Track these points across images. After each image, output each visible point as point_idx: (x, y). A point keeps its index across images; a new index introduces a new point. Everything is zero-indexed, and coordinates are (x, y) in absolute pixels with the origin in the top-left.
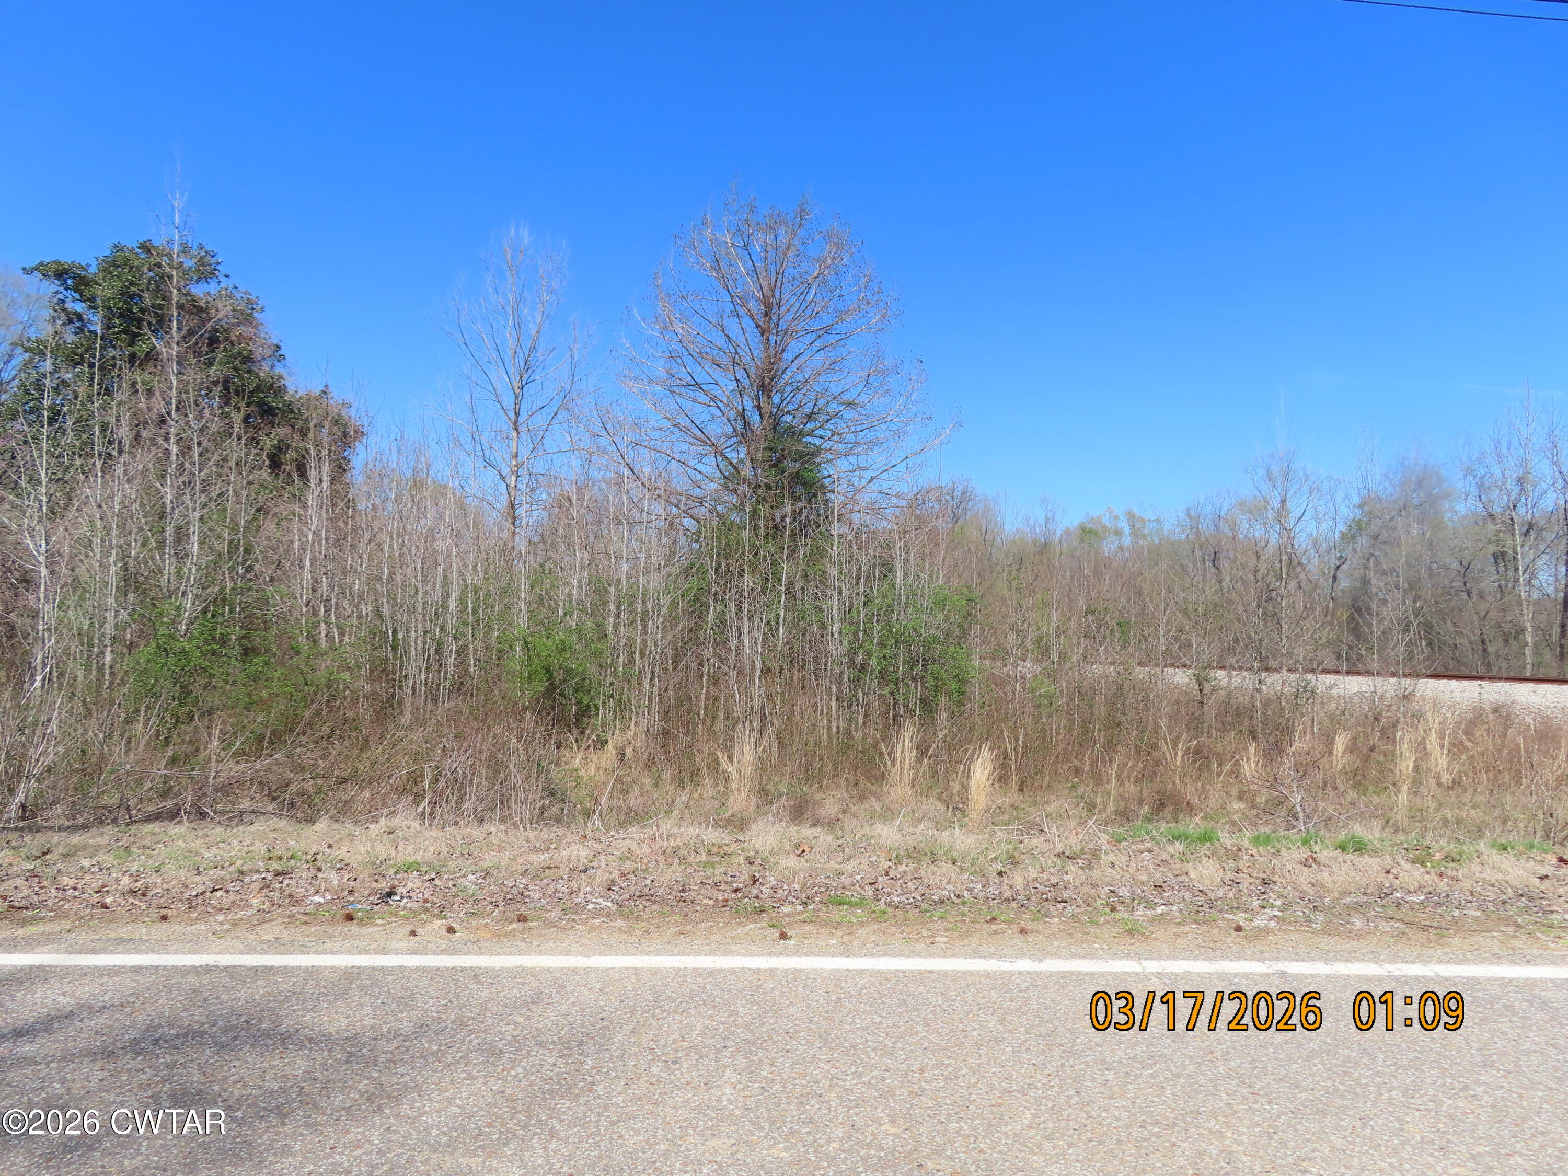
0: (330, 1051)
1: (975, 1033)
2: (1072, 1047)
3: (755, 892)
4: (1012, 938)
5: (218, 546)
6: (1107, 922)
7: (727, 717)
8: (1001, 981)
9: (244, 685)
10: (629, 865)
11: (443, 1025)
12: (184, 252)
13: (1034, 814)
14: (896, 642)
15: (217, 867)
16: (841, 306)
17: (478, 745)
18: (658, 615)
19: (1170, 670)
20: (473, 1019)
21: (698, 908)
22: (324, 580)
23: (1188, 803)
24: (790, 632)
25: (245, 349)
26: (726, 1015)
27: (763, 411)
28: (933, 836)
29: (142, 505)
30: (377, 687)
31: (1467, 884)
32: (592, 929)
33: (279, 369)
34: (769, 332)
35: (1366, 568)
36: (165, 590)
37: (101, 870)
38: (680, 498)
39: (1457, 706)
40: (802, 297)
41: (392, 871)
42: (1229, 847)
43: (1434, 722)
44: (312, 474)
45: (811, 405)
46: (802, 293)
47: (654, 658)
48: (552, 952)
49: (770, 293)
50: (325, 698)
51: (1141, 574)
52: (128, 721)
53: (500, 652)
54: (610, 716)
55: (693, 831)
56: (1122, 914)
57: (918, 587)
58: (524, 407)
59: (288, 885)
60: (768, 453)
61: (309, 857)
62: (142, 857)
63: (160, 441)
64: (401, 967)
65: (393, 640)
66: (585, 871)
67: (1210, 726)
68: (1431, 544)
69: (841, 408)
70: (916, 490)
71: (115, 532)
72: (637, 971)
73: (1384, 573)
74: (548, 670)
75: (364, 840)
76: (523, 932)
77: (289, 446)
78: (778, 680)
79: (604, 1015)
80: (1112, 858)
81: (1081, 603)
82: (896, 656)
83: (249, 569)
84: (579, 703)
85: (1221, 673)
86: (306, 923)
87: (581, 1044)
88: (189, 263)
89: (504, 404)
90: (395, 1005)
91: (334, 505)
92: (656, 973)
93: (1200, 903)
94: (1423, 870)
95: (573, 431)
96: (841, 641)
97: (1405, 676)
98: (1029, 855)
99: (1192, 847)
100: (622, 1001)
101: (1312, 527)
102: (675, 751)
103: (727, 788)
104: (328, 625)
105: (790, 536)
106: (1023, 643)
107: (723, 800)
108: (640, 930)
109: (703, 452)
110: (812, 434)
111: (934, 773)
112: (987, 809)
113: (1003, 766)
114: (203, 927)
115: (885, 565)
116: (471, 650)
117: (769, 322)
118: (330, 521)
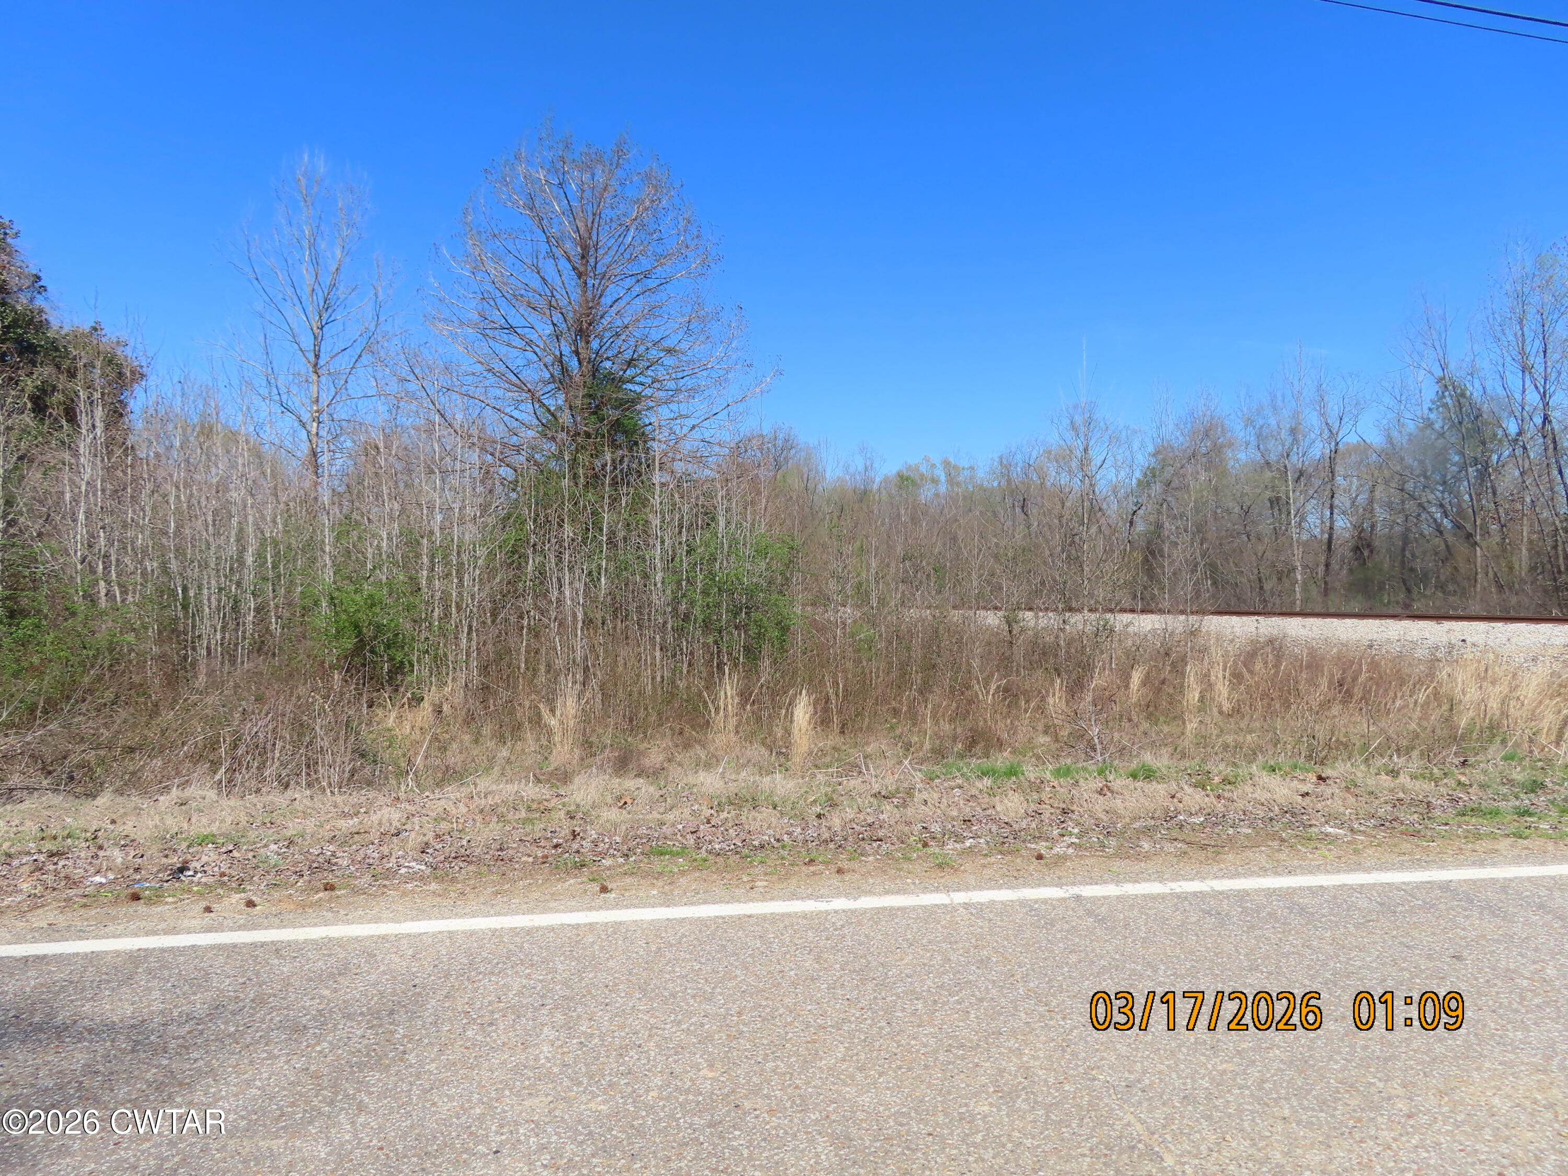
0: (113, 1041)
1: (792, 973)
2: (884, 979)
3: (575, 846)
4: (829, 879)
6: (919, 857)
7: (548, 672)
8: (816, 921)
9: (11, 650)
10: (444, 826)
11: (241, 1004)
13: (856, 755)
14: (719, 590)
16: (659, 250)
17: (280, 708)
18: (474, 567)
19: (982, 613)
20: (275, 996)
21: (517, 866)
22: (102, 534)
23: (998, 739)
24: (612, 583)
26: (544, 973)
27: (581, 357)
28: (754, 782)
30: (167, 649)
31: (1240, 805)
32: (404, 894)
33: (40, 302)
34: (586, 275)
35: (1159, 512)
38: (496, 446)
39: (1237, 640)
40: (621, 239)
41: (184, 845)
42: (1033, 780)
43: (1216, 654)
44: (83, 419)
45: (630, 351)
46: (620, 236)
47: (471, 611)
48: (360, 920)
49: (586, 235)
50: (107, 664)
51: (956, 520)
53: (304, 608)
54: (426, 673)
55: (512, 788)
56: (934, 849)
57: (740, 535)
58: (324, 347)
59: (64, 866)
60: (587, 401)
61: (89, 835)
64: (193, 946)
65: (184, 598)
66: (397, 835)
67: (1018, 665)
68: (1216, 490)
69: (662, 354)
70: (737, 439)
72: (451, 934)
73: (1175, 517)
74: (356, 626)
75: (152, 813)
76: (330, 900)
77: (54, 387)
78: (601, 631)
79: (417, 981)
80: (925, 795)
81: (899, 550)
82: (718, 605)
83: (10, 521)
84: (391, 659)
85: (1029, 615)
86: (85, 906)
87: (392, 1013)
89: (303, 346)
90: (187, 987)
91: (110, 453)
92: (471, 935)
93: (1005, 835)
94: (1203, 793)
95: (379, 375)
96: (664, 591)
97: (1192, 613)
98: (847, 797)
99: (999, 782)
100: (435, 966)
101: (1111, 475)
102: (495, 706)
103: (550, 742)
104: (109, 583)
105: (610, 485)
106: (843, 588)
107: (546, 754)
108: (454, 891)
109: (519, 399)
110: (632, 380)
111: (759, 719)
112: (810, 753)
113: (826, 710)
115: (707, 513)
116: (272, 606)
117: (586, 265)
118: (106, 470)
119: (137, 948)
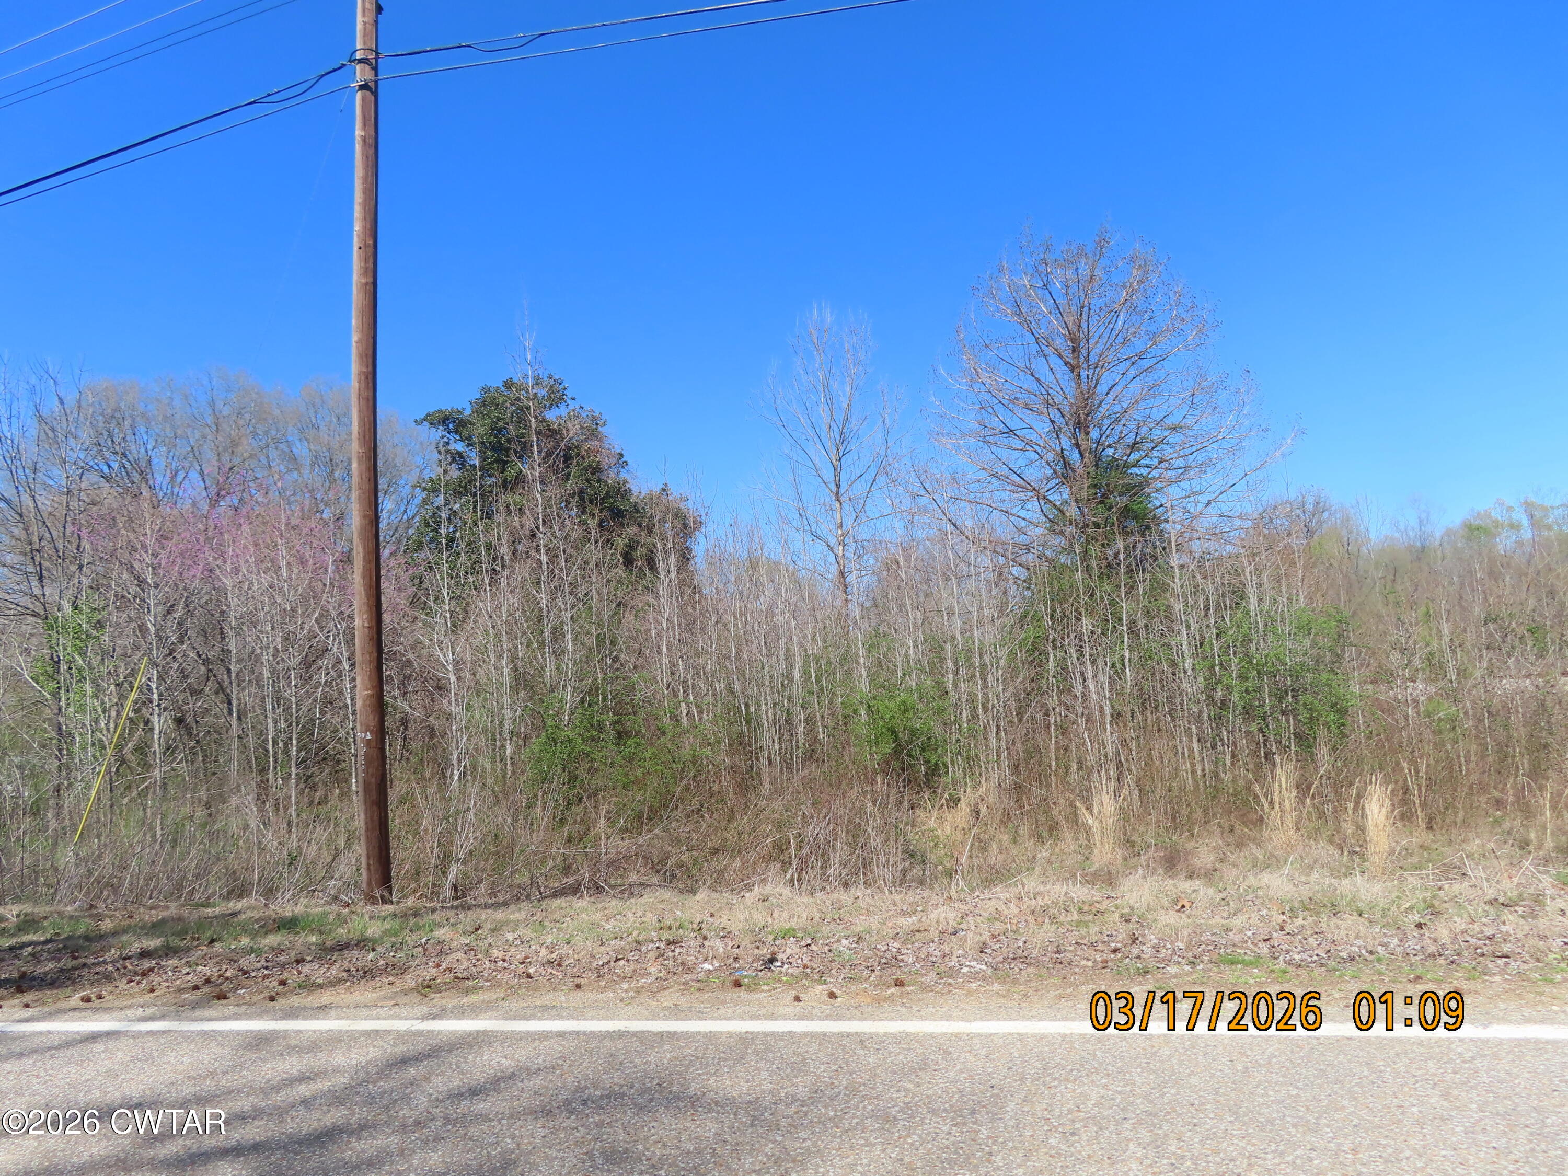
0: (735, 1114)
1: (1415, 1109)
3: (1135, 951)
5: (588, 643)
7: (1080, 768)
9: (621, 766)
10: (998, 927)
11: (836, 1090)
12: (537, 384)
13: (1451, 855)
14: (1259, 673)
15: (616, 938)
16: (1153, 328)
17: (835, 810)
18: (997, 668)
20: (864, 1085)
21: (1077, 970)
22: (680, 663)
24: (1138, 673)
25: (594, 461)
26: (1122, 1084)
27: (1082, 449)
28: (1330, 885)
29: (524, 611)
30: (737, 759)
32: (969, 993)
33: (624, 475)
34: (1078, 367)
36: (548, 686)
37: (522, 943)
38: (1006, 547)
40: (1111, 326)
41: (771, 938)
44: (661, 566)
45: (1132, 435)
46: (1110, 322)
47: (998, 712)
48: (933, 1017)
49: (1076, 328)
50: (692, 774)
52: (529, 806)
53: (846, 717)
54: (960, 774)
55: (1060, 889)
57: (1276, 612)
58: (843, 477)
59: (680, 953)
60: (1092, 491)
61: (695, 926)
62: (555, 930)
63: (533, 553)
64: (791, 1032)
65: (747, 714)
66: (955, 934)
69: (1166, 433)
70: (1260, 509)
71: (504, 638)
72: (1021, 1037)
74: (893, 732)
75: (742, 908)
76: (901, 996)
77: (638, 543)
78: (1131, 724)
79: (993, 1082)
80: (1560, 903)
81: (1478, 610)
82: (1259, 689)
83: (615, 660)
84: (927, 762)
86: (699, 990)
87: (973, 1112)
88: (542, 392)
89: (825, 478)
90: (789, 1070)
91: (682, 593)
92: (1041, 1039)
95: (893, 494)
96: (1195, 678)
98: (1452, 904)
100: (1010, 1068)
102: (1030, 805)
103: (1089, 841)
104: (688, 704)
105: (1126, 573)
106: (1410, 662)
107: (1087, 854)
108: (1018, 993)
109: (1025, 498)
110: (1136, 464)
111: (1321, 815)
112: (1391, 852)
113: (1405, 802)
114: (611, 995)
115: (1235, 592)
116: (818, 717)
117: (1078, 357)
118: (681, 607)
119: (745, 1030)
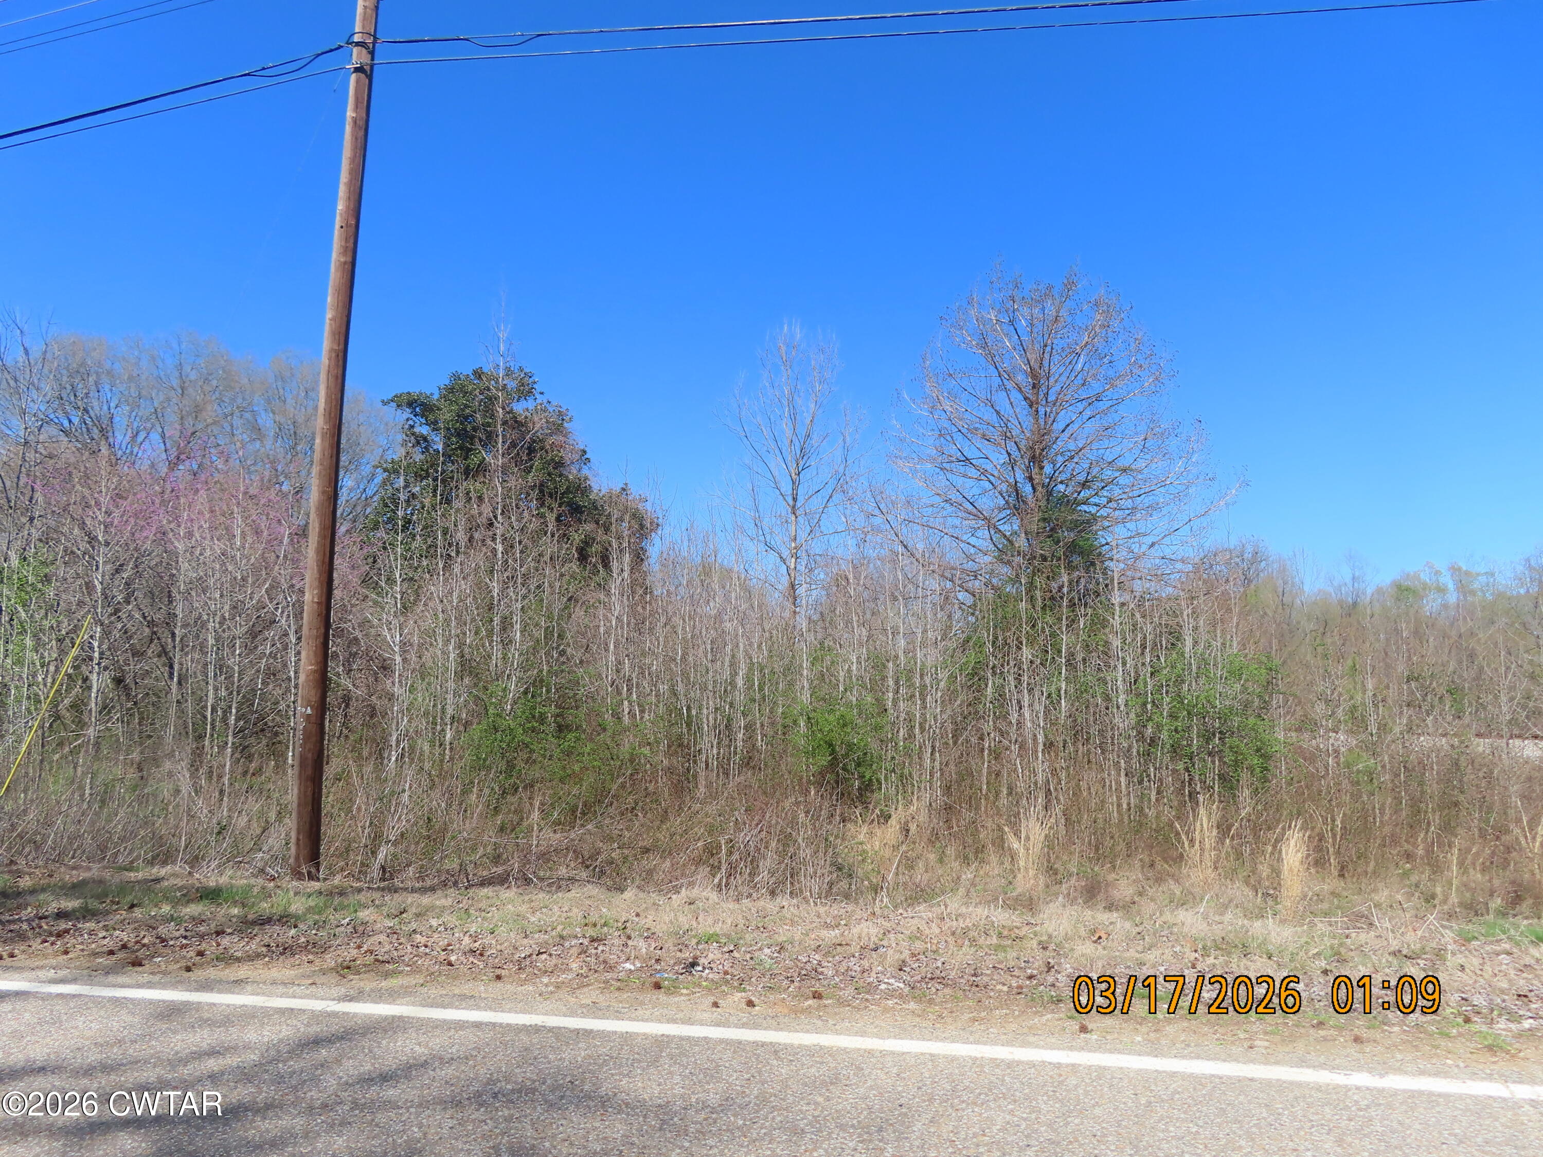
0: (645, 1117)
3: (1050, 979)
4: (1345, 1047)
5: (536, 634)
6: (1460, 1034)
7: (1010, 794)
8: (1334, 1097)
9: (559, 759)
10: (918, 945)
11: (747, 1099)
12: (507, 375)
13: (1360, 904)
14: (1189, 713)
15: (540, 931)
16: (1111, 373)
17: (768, 818)
18: (937, 689)
19: (1518, 742)
20: (775, 1095)
21: (992, 994)
22: (627, 661)
24: (1073, 705)
25: (557, 455)
26: (1027, 1111)
27: (1035, 482)
28: (1243, 926)
29: (475, 598)
30: (674, 761)
32: (886, 1010)
33: (585, 471)
34: (1037, 403)
36: (493, 674)
37: (446, 929)
38: (954, 572)
40: (1071, 367)
41: (694, 941)
44: (615, 565)
45: (1084, 474)
46: (1070, 363)
47: (934, 732)
48: (848, 1032)
49: (1038, 366)
50: (629, 773)
51: (1473, 634)
52: (465, 793)
53: (785, 727)
54: (893, 791)
55: (981, 912)
56: (1479, 1026)
57: (1210, 656)
58: (801, 491)
59: (602, 951)
60: (1041, 524)
61: (620, 924)
62: (479, 919)
63: (489, 542)
64: (706, 1038)
65: (688, 717)
66: (876, 950)
69: (1117, 474)
70: (1202, 554)
71: (453, 624)
72: (933, 1057)
74: (830, 745)
75: (668, 910)
76: (818, 1008)
77: (594, 539)
78: (1062, 754)
79: (902, 1101)
80: (1461, 959)
81: (1401, 668)
82: (1189, 728)
83: (562, 653)
84: (862, 777)
86: (619, 989)
87: (880, 1129)
88: (512, 384)
89: (783, 490)
90: (702, 1076)
91: (634, 592)
92: (952, 1061)
95: (848, 512)
96: (1127, 713)
98: (1358, 952)
100: (919, 1088)
102: (959, 827)
103: (1013, 866)
104: (630, 703)
105: (1068, 607)
106: (1333, 713)
107: (1010, 878)
108: (933, 1013)
109: (976, 526)
110: (1085, 502)
111: (1239, 855)
112: (1304, 897)
113: (1319, 849)
114: (531, 988)
115: (1171, 633)
116: (758, 725)
117: (1038, 394)
118: (632, 607)
119: (661, 1033)
